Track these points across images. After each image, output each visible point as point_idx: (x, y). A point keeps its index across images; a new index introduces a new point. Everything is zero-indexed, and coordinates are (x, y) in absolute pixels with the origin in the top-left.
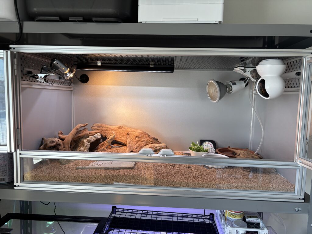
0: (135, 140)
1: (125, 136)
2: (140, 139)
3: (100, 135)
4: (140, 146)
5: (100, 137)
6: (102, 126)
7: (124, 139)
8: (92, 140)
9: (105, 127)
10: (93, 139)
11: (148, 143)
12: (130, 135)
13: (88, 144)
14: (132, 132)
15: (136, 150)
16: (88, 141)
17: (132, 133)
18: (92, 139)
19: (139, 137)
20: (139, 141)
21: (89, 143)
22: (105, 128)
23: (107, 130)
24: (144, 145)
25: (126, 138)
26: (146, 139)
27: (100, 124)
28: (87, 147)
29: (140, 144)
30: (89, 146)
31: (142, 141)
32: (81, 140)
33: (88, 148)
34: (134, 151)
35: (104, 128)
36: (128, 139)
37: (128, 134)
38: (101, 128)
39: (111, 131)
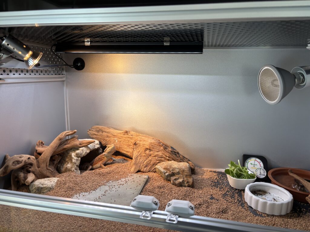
0: (145, 154)
1: (131, 147)
2: (152, 152)
3: (98, 144)
4: (151, 163)
5: (97, 146)
6: (103, 130)
7: (131, 150)
8: (84, 154)
9: (105, 132)
10: (85, 152)
11: (163, 159)
12: (138, 145)
13: (77, 160)
14: (140, 141)
15: (145, 169)
16: (77, 155)
17: (141, 143)
18: (83, 151)
19: (150, 150)
20: (150, 155)
21: (78, 157)
23: (108, 136)
24: (158, 162)
25: (132, 150)
26: (160, 154)
27: (100, 127)
28: (75, 163)
29: (151, 161)
30: (78, 163)
31: (155, 156)
32: (68, 153)
33: (77, 166)
34: (142, 170)
36: (135, 151)
37: (135, 144)
38: (101, 133)
39: (113, 139)
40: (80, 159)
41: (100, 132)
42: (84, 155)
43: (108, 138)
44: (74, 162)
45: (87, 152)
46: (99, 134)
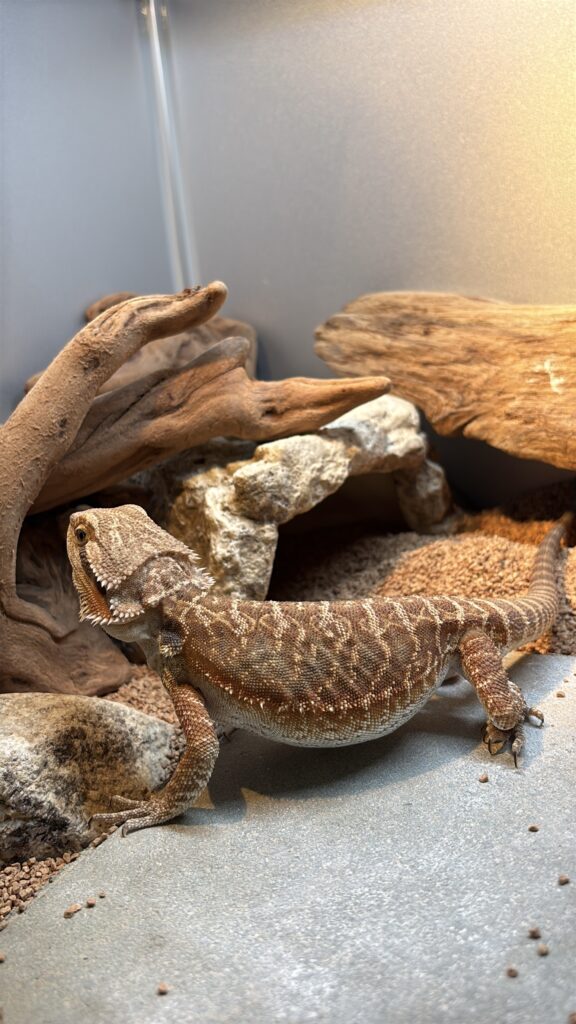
3: (406, 424)
5: (405, 441)
6: (431, 314)
8: (300, 488)
9: (451, 325)
10: (307, 475)
13: (246, 540)
16: (250, 502)
21: (257, 520)
22: (454, 336)
23: (474, 354)
27: (406, 296)
28: (236, 571)
35: (440, 336)
38: (414, 337)
39: (521, 366)
40: (270, 532)
41: (406, 328)
42: (302, 501)
43: (474, 369)
44: (227, 559)
45: (325, 477)
46: (400, 344)
